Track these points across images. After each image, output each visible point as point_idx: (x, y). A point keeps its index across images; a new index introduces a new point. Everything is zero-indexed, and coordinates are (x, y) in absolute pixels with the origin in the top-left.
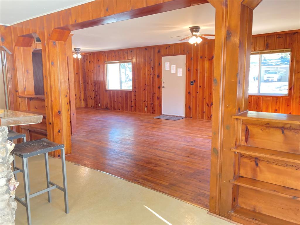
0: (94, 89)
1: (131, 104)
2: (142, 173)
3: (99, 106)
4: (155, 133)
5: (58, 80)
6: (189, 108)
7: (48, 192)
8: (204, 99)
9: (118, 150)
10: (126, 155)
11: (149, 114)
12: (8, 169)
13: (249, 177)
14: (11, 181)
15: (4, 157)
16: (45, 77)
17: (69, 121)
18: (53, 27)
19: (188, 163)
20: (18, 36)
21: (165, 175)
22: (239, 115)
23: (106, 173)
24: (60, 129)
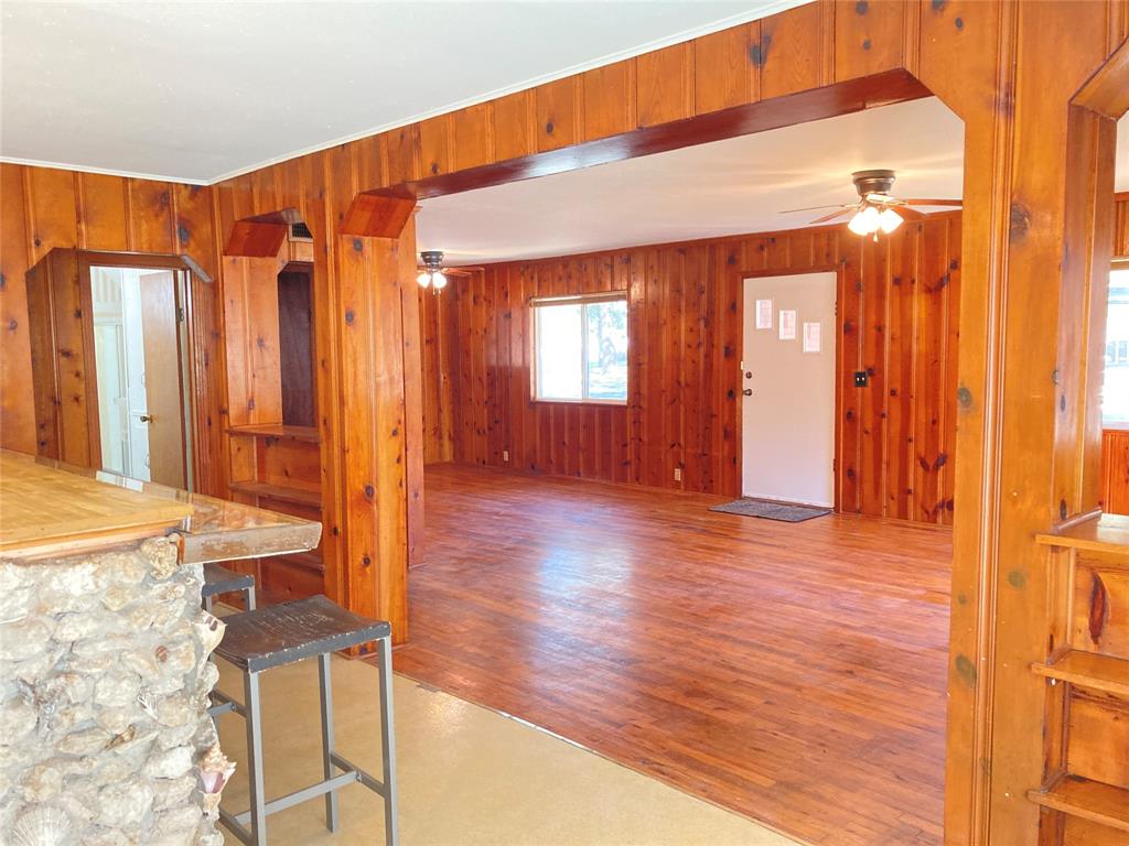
0: (489, 398)
1: (624, 455)
2: (669, 733)
3: (506, 459)
4: (715, 571)
5: (367, 375)
6: (850, 473)
7: (328, 795)
8: (910, 440)
9: (578, 635)
10: (606, 658)
11: (690, 494)
12: (200, 714)
13: (1110, 781)
14: (207, 760)
15: (188, 672)
16: (323, 362)
17: (403, 524)
18: (355, 191)
19: (850, 697)
20: (237, 218)
21: (759, 745)
22: (1064, 534)
23: (533, 726)
24: (369, 553)
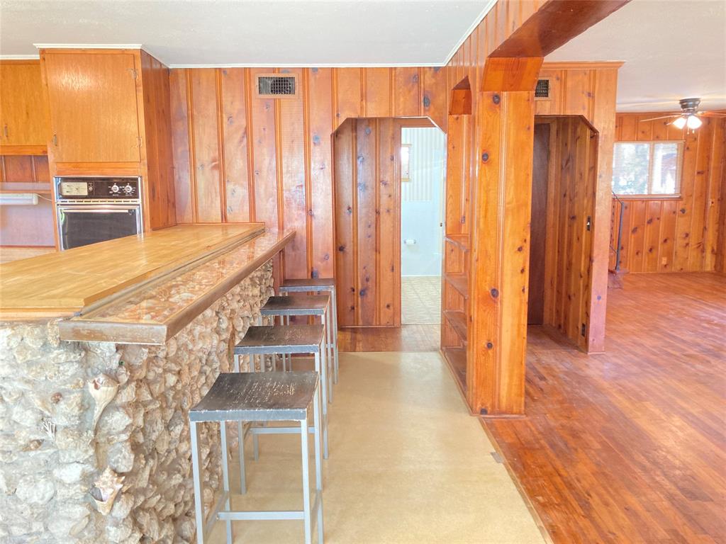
9: (672, 452)
10: (676, 485)
17: (525, 321)
18: (486, 56)
24: (492, 340)
